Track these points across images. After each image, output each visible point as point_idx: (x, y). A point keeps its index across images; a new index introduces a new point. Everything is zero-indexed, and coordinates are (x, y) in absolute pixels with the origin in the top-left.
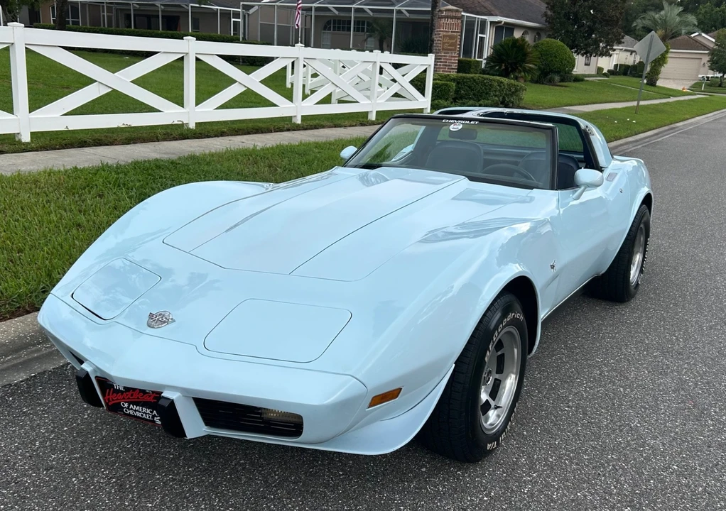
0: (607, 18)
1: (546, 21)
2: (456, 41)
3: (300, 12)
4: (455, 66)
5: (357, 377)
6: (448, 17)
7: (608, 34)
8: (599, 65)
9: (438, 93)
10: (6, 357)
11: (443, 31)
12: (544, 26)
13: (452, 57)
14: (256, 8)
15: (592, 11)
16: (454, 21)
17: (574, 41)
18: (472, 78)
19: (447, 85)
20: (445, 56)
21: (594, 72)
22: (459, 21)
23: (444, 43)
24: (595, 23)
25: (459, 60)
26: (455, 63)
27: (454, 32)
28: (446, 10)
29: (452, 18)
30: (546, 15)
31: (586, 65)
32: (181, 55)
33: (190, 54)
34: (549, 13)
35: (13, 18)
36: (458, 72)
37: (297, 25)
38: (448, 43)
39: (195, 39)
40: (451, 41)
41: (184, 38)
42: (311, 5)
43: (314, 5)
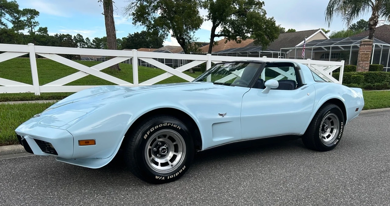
2: (369, 56)
3: (304, 50)
4: (368, 68)
6: (365, 45)
9: (355, 81)
11: (362, 52)
13: (366, 64)
14: (290, 51)
16: (368, 46)
18: (375, 73)
19: (359, 77)
20: (362, 64)
22: (371, 46)
23: (362, 57)
25: (370, 65)
26: (368, 67)
27: (368, 52)
28: (364, 41)
29: (367, 45)
36: (369, 71)
37: (303, 56)
38: (364, 57)
40: (366, 56)
42: (311, 47)
43: (313, 47)
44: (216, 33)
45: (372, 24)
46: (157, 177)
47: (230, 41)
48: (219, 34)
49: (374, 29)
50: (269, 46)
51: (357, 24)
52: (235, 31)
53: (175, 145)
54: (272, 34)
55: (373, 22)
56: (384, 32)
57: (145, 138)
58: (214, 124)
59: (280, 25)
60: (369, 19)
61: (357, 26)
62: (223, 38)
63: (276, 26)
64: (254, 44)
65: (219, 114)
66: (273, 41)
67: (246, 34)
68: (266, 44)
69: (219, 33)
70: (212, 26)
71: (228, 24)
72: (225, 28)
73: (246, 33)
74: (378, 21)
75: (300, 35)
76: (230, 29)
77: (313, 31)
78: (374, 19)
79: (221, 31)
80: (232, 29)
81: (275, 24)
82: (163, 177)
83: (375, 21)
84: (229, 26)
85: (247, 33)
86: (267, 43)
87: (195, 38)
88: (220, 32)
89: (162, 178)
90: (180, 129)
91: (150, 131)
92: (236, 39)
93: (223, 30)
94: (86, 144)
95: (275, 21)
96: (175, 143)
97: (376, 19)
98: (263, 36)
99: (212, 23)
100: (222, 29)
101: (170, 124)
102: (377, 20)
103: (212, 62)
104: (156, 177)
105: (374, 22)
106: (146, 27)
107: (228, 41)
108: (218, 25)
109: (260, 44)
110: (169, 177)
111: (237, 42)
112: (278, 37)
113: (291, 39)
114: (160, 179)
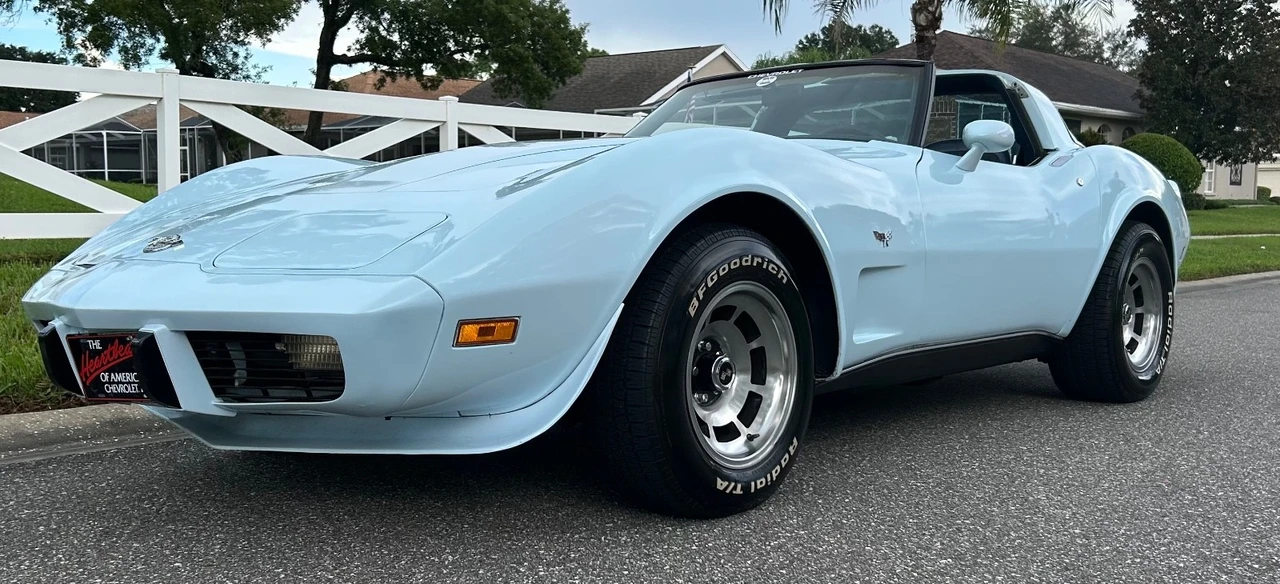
0: (1261, 93)
1: (1142, 106)
5: (434, 285)
7: (1264, 121)
8: (1259, 184)
10: (27, 449)
12: (1139, 116)
15: (1227, 82)
17: (1200, 137)
21: (1251, 196)
24: (1236, 103)
27: (944, 115)
30: (1139, 94)
31: (1232, 183)
32: (435, 125)
33: (449, 124)
34: (1147, 92)
35: (237, 156)
39: (457, 99)
41: (440, 98)
42: (712, 106)
43: (719, 105)
44: (339, 48)
45: (924, 24)
46: (721, 484)
47: (394, 80)
48: (351, 54)
49: (933, 42)
50: (549, 99)
51: (822, 37)
52: (415, 45)
53: (753, 352)
54: (558, 58)
55: (926, 17)
56: (947, 57)
57: (692, 314)
58: (866, 271)
59: (588, 24)
60: (911, 6)
61: (824, 42)
62: (366, 67)
63: (573, 28)
64: (494, 94)
65: (875, 233)
66: (564, 83)
67: (458, 56)
68: (541, 94)
69: (349, 50)
70: (322, 25)
71: (387, 16)
72: (374, 30)
73: (456, 52)
74: (941, 14)
75: (653, 66)
76: (396, 37)
77: (699, 51)
78: (930, 8)
79: (357, 41)
80: (401, 38)
81: (566, 21)
82: (736, 482)
83: (934, 13)
84: (390, 26)
85: (461, 52)
86: (545, 89)
87: (255, 67)
88: (353, 47)
89: (735, 488)
90: (784, 281)
91: (706, 285)
92: (419, 74)
93: (367, 39)
94: (481, 339)
95: (567, 11)
96: (754, 345)
97: (936, 9)
98: (526, 65)
99: (320, 13)
100: (363, 37)
101: (760, 261)
102: (938, 11)
103: (464, 128)
104: (719, 481)
105: (930, 17)
106: (55, 20)
107: (388, 79)
108: (345, 21)
109: (518, 93)
110: (753, 484)
111: (422, 84)
112: (581, 69)
113: (621, 79)
114: (728, 491)
